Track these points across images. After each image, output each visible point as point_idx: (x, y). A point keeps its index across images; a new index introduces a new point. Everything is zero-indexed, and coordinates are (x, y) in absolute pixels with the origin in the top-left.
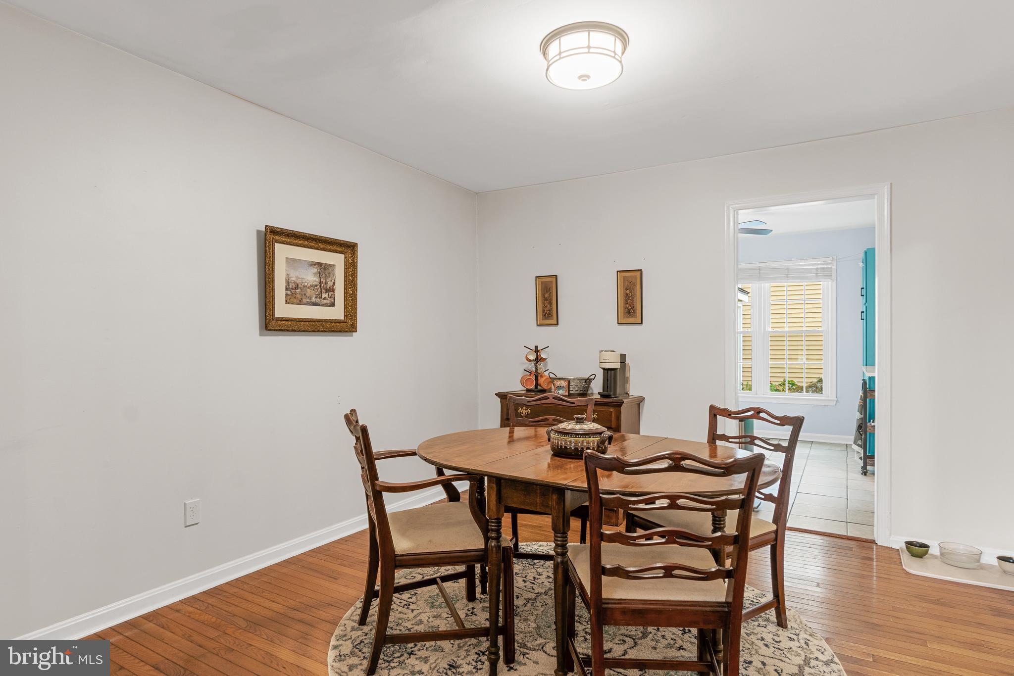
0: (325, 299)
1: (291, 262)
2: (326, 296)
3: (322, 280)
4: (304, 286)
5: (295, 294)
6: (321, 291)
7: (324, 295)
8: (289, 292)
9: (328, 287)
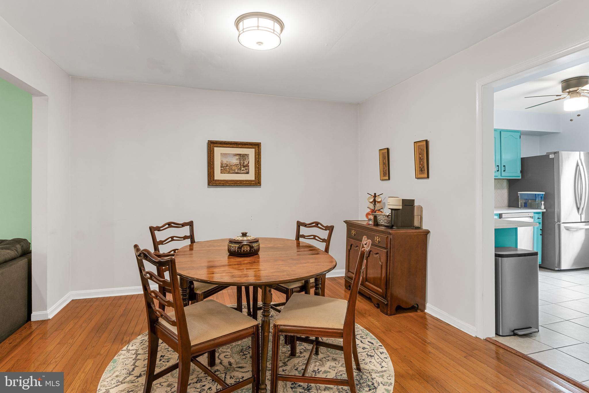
0: (243, 170)
1: (223, 155)
2: (243, 169)
3: (241, 162)
4: (231, 165)
5: (225, 169)
6: (241, 167)
7: (242, 169)
8: (223, 168)
9: (245, 165)
